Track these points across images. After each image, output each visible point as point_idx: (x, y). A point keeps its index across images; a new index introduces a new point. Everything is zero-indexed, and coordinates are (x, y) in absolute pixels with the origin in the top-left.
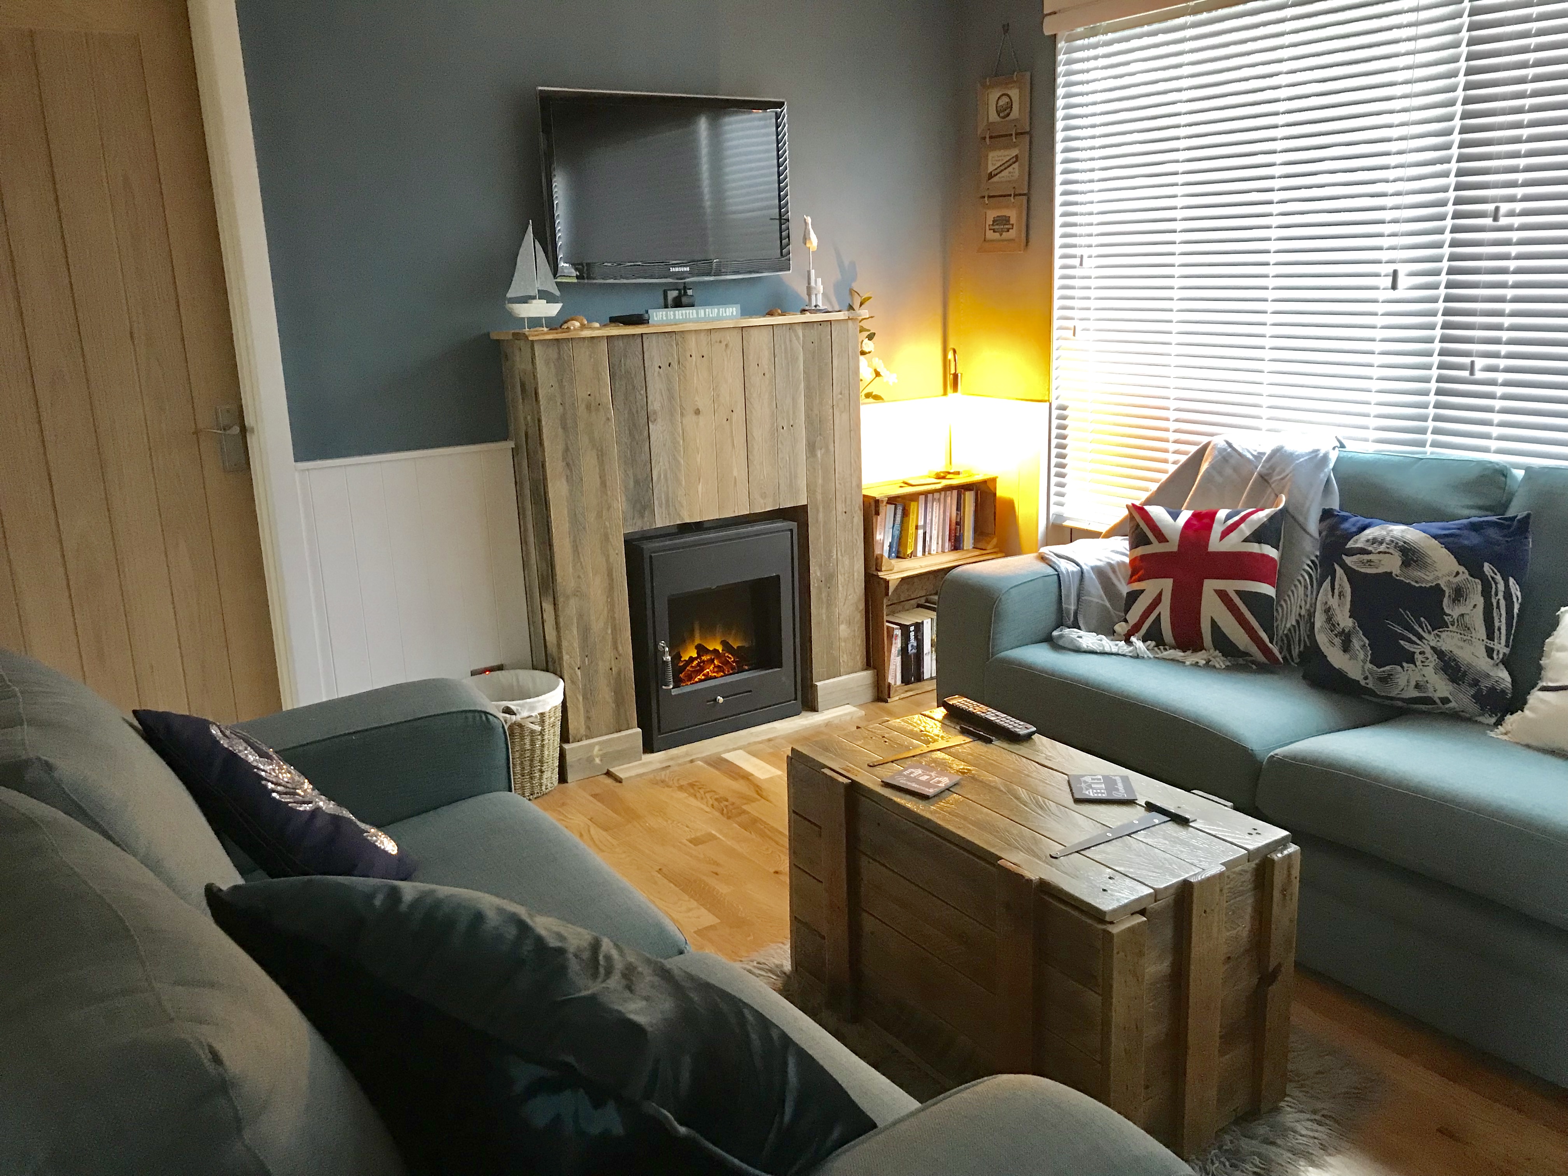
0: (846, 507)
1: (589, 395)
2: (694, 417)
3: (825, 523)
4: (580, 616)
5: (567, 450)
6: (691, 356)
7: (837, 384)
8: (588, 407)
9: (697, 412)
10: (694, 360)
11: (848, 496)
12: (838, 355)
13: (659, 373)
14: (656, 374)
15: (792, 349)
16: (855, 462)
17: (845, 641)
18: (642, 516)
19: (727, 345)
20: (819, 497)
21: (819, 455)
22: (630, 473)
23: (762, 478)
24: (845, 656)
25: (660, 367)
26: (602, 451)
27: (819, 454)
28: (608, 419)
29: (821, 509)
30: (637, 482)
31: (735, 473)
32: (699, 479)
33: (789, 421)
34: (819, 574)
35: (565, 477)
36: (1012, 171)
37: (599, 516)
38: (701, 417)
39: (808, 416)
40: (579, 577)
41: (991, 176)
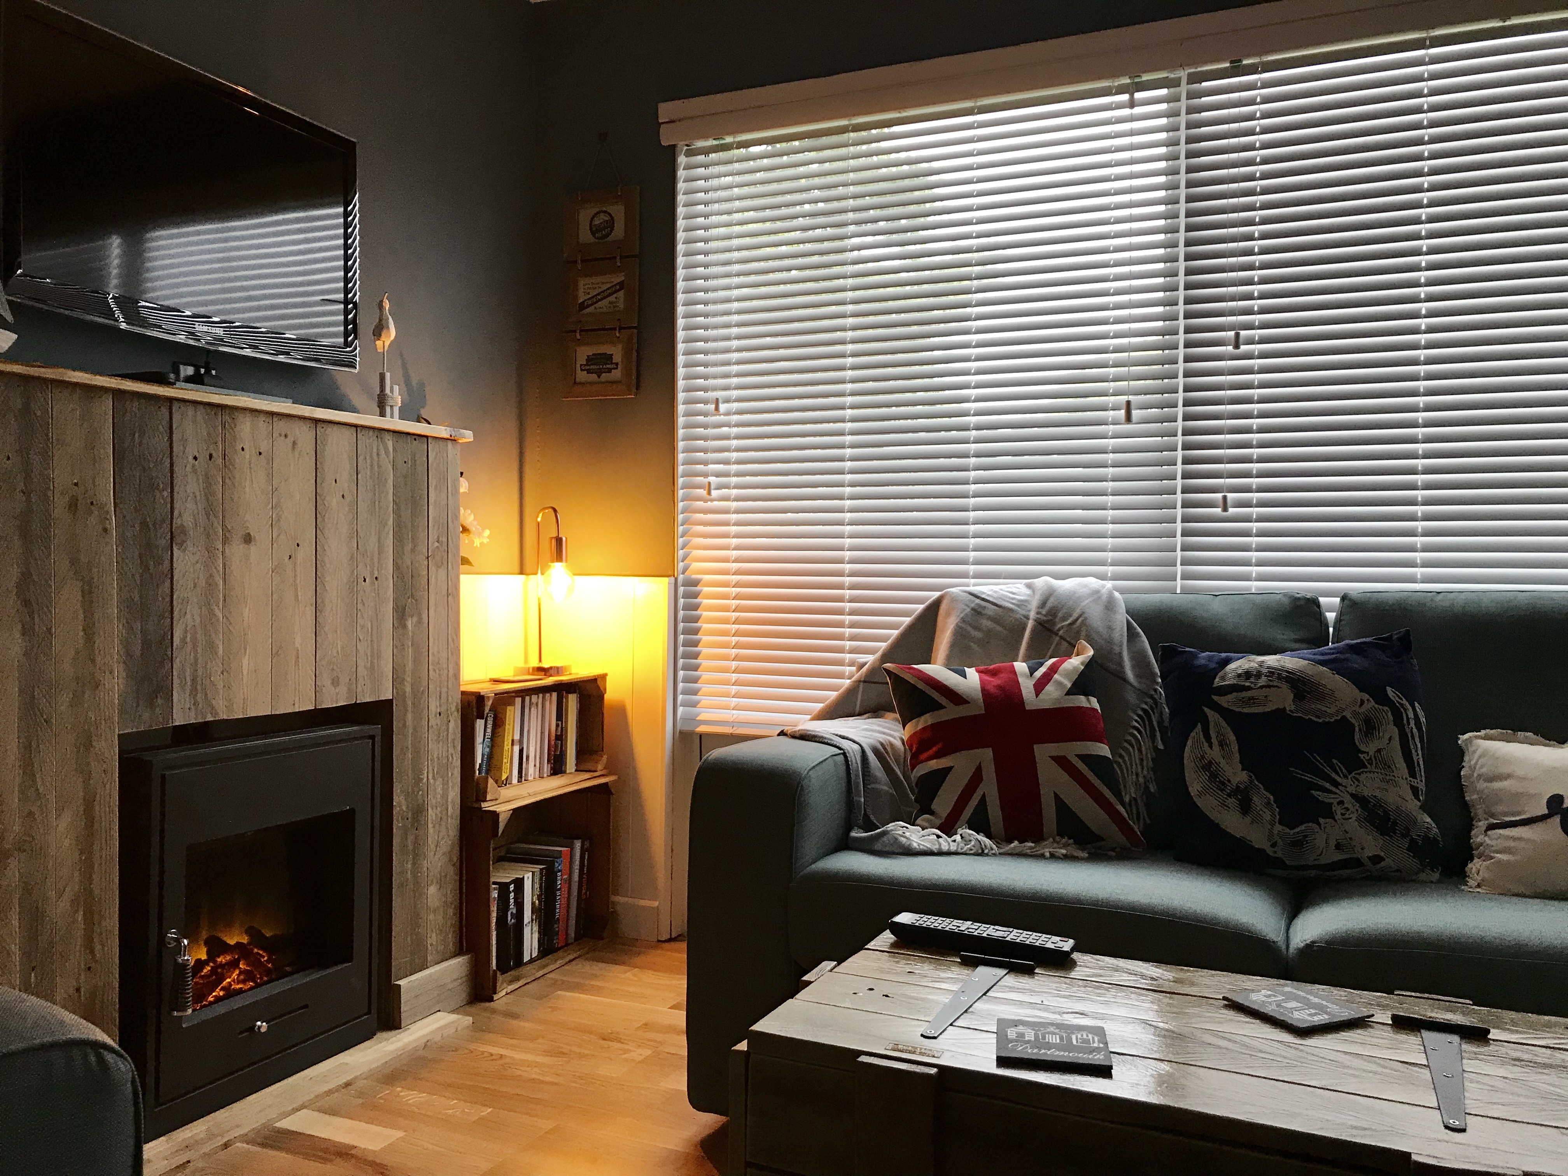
0: (440, 707)
1: (76, 484)
2: (242, 546)
3: (415, 728)
4: (27, 888)
5: (26, 577)
6: (243, 449)
7: (434, 526)
8: (73, 505)
9: (248, 539)
10: (248, 457)
11: (444, 690)
12: (436, 486)
13: (193, 466)
14: (189, 469)
15: (379, 466)
16: (453, 640)
17: (435, 911)
18: (151, 705)
19: (294, 443)
20: (408, 689)
21: (410, 627)
22: (138, 626)
23: (335, 653)
24: (434, 935)
25: (195, 458)
26: (90, 584)
27: (409, 624)
28: (105, 530)
29: (409, 708)
30: (146, 644)
31: (298, 641)
32: (246, 649)
33: (372, 573)
34: (404, 808)
35: (19, 627)
36: (614, 300)
37: (76, 700)
38: (253, 548)
39: (397, 566)
40: (30, 814)
41: (582, 306)
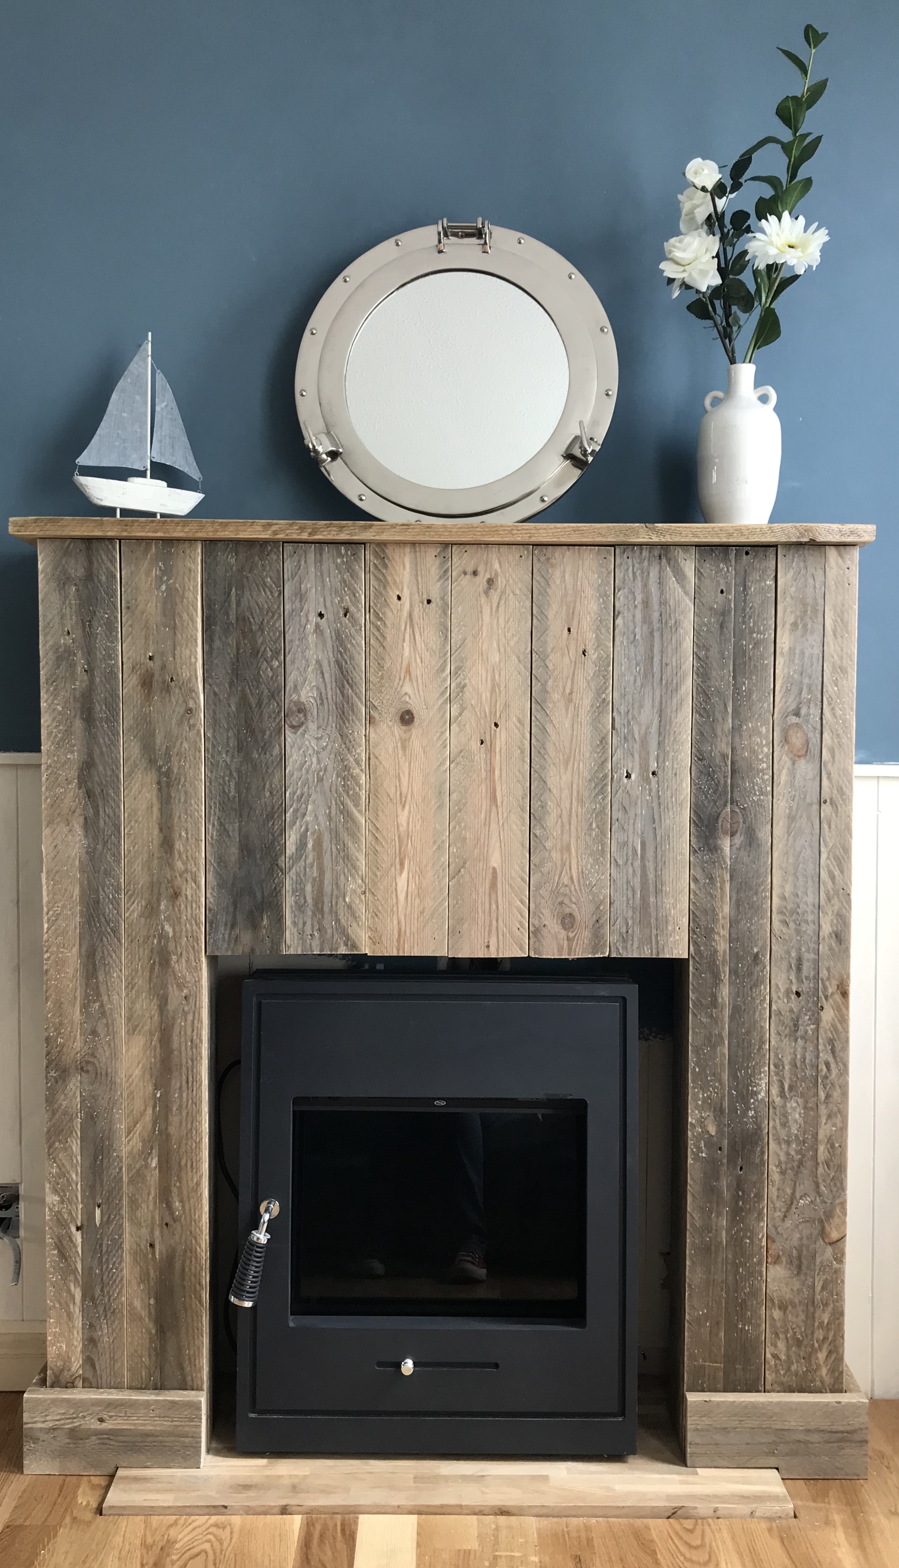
0: (800, 980)
1: (151, 658)
2: (398, 730)
3: (736, 1011)
4: (91, 1118)
6: (399, 598)
8: (147, 683)
9: (407, 718)
10: (407, 606)
11: (809, 956)
13: (317, 626)
14: (310, 627)
15: (663, 603)
16: (833, 878)
18: (254, 924)
19: (490, 582)
20: (722, 946)
21: (727, 850)
22: (233, 828)
23: (566, 880)
24: (781, 1345)
25: (321, 615)
27: (726, 845)
28: (189, 711)
29: (725, 976)
30: (246, 849)
31: (495, 860)
32: (402, 864)
33: (644, 766)
34: (712, 1130)
37: (151, 911)
38: (416, 731)
39: (699, 756)
40: (94, 1033)
